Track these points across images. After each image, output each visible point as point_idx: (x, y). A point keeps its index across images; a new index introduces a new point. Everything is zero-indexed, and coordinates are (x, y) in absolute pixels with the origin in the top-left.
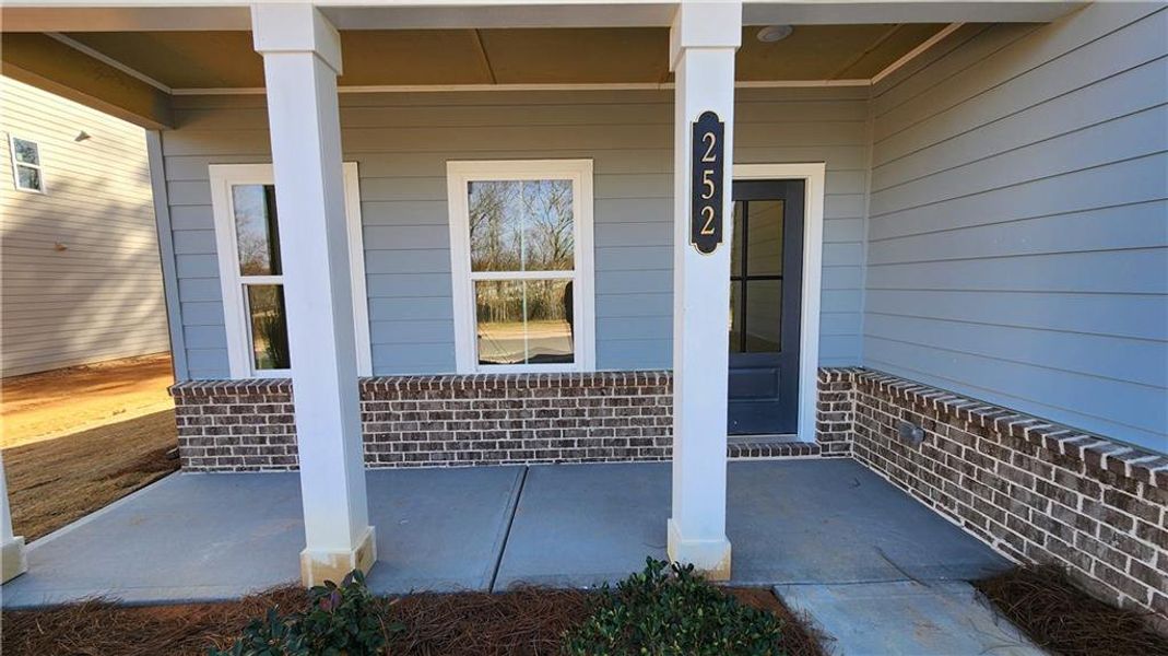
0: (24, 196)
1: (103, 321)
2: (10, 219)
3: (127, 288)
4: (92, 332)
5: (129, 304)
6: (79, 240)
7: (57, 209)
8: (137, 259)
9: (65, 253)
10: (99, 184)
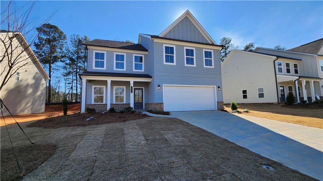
0: (16, 82)
1: (22, 106)
2: (14, 86)
3: (27, 100)
4: (21, 108)
5: (27, 103)
6: (22, 90)
7: (20, 84)
8: (30, 94)
9: (20, 93)
10: (26, 80)
